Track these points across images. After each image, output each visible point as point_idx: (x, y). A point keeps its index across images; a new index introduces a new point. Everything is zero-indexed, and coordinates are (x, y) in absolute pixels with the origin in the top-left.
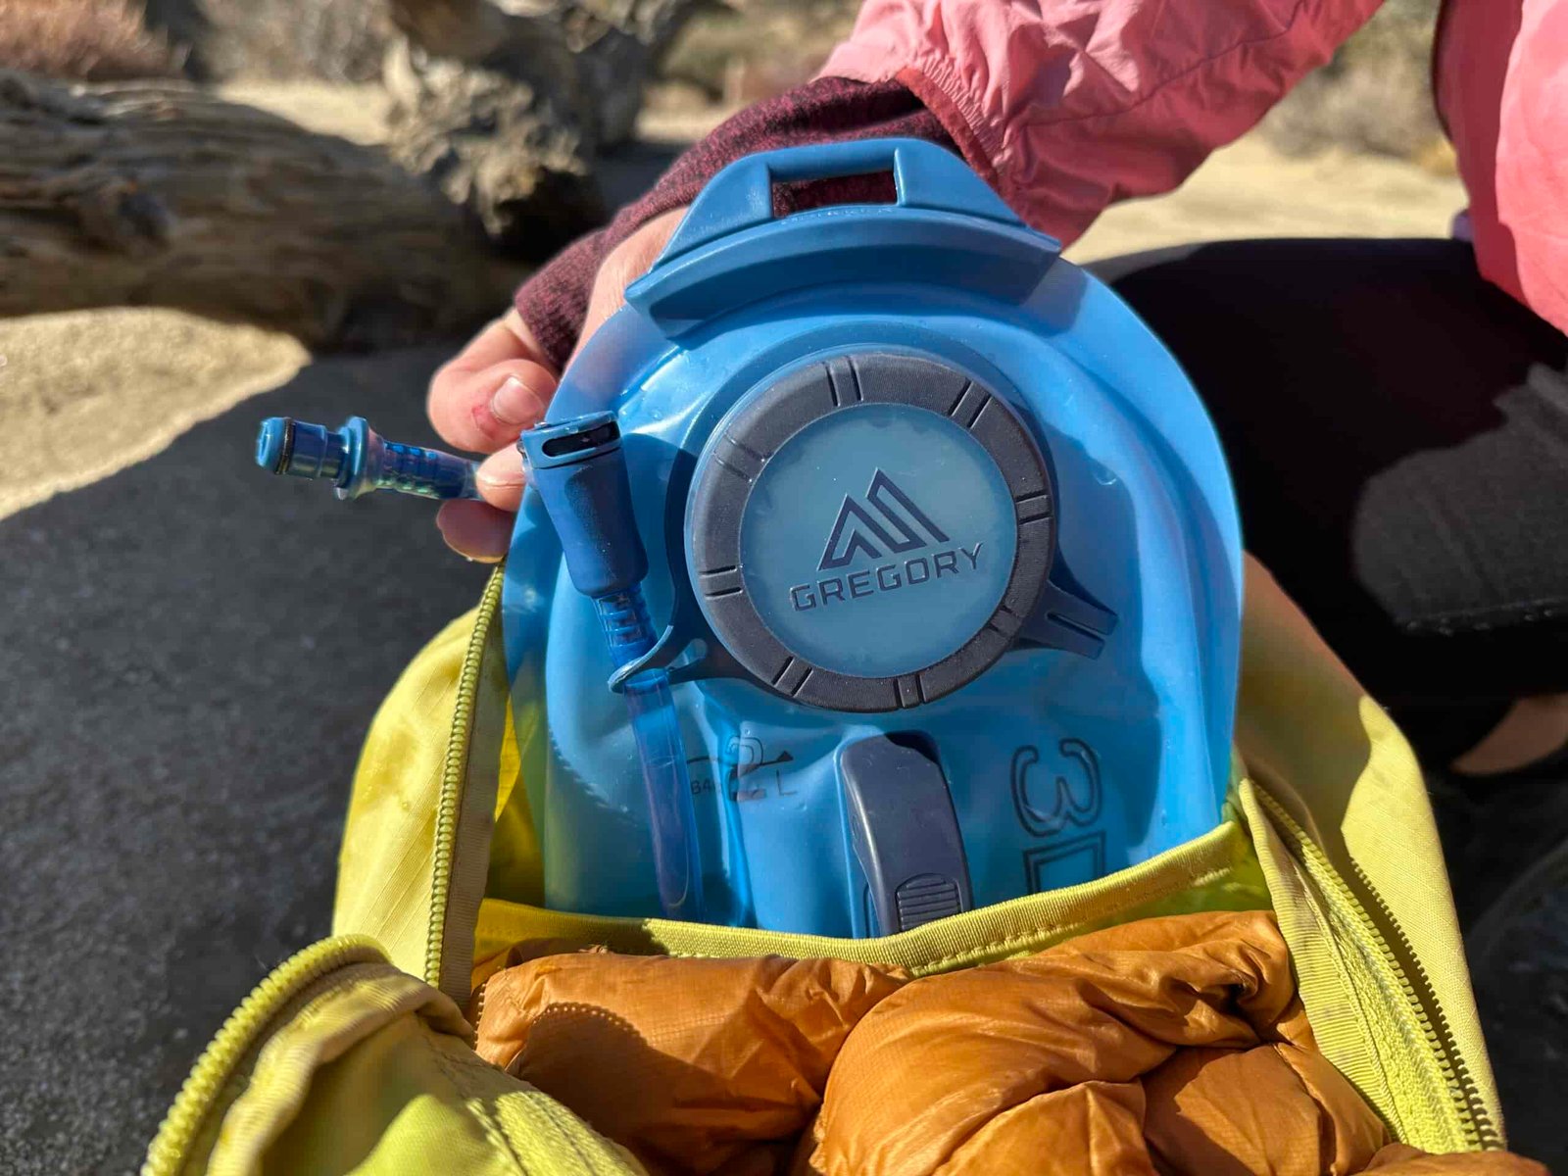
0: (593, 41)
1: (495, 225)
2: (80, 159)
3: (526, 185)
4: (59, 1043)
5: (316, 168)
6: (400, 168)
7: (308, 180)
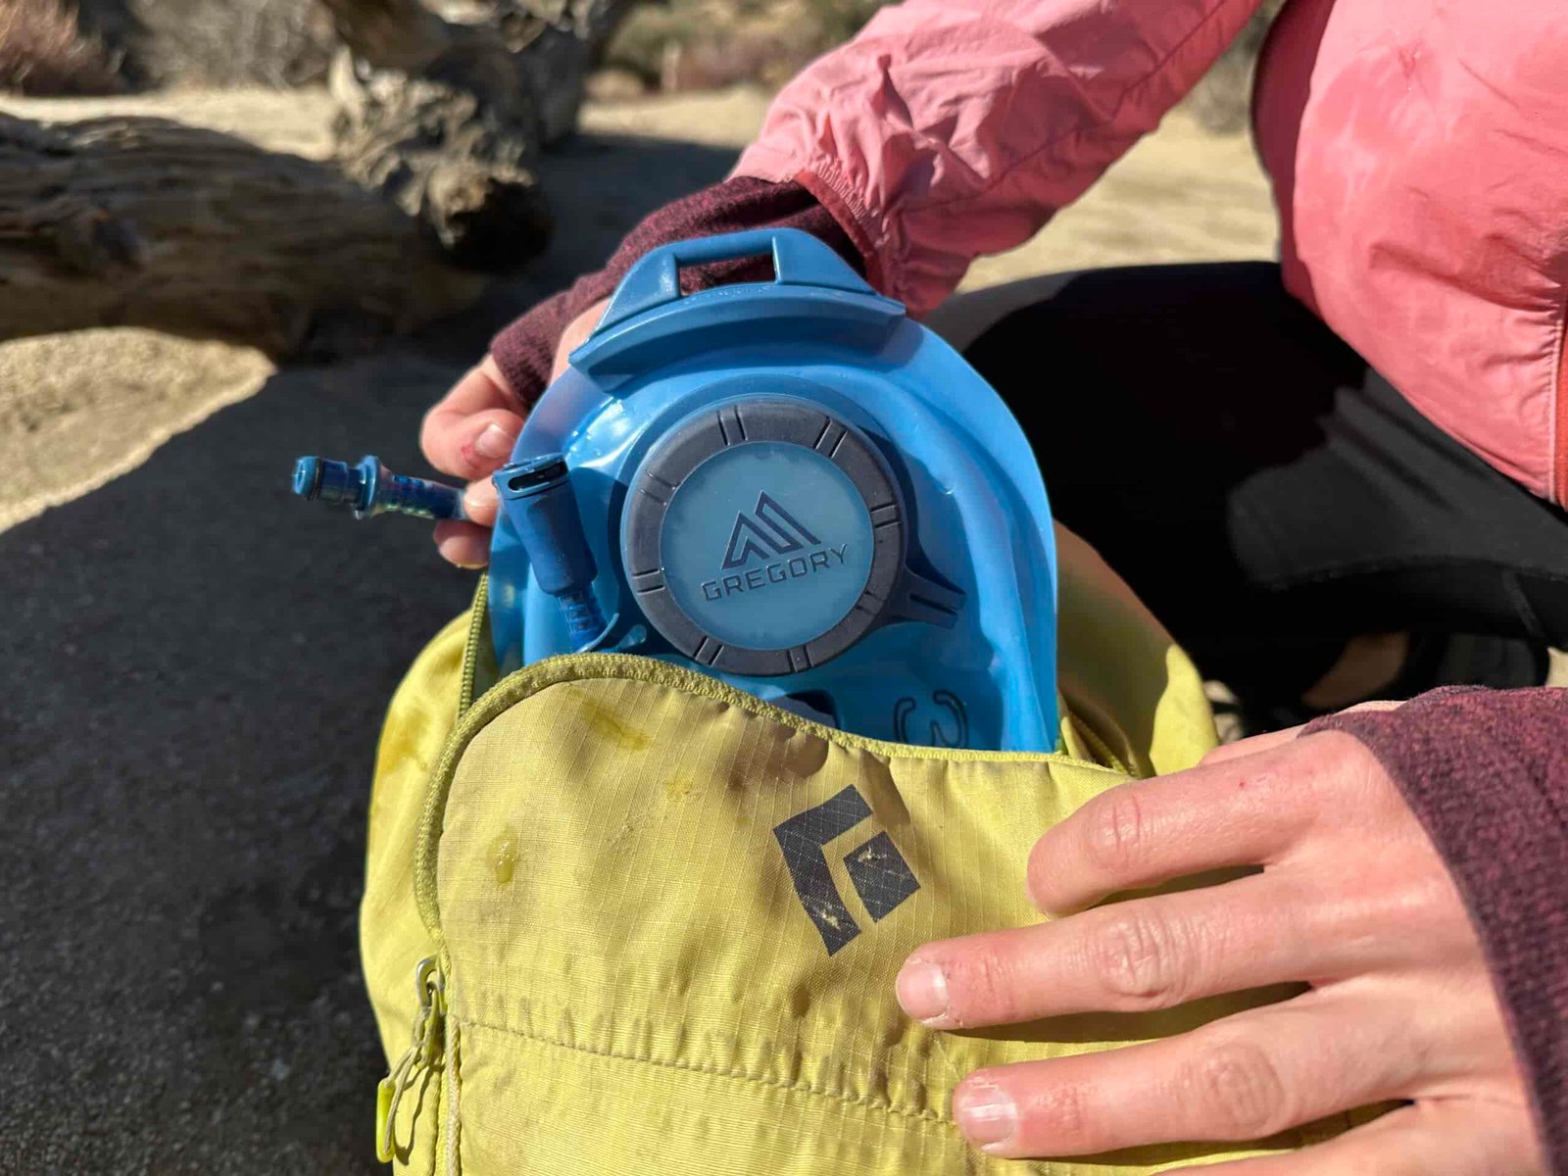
0: (531, 40)
1: (448, 237)
2: (53, 191)
3: (476, 197)
4: (110, 999)
5: (275, 187)
6: (355, 184)
7: (269, 199)
